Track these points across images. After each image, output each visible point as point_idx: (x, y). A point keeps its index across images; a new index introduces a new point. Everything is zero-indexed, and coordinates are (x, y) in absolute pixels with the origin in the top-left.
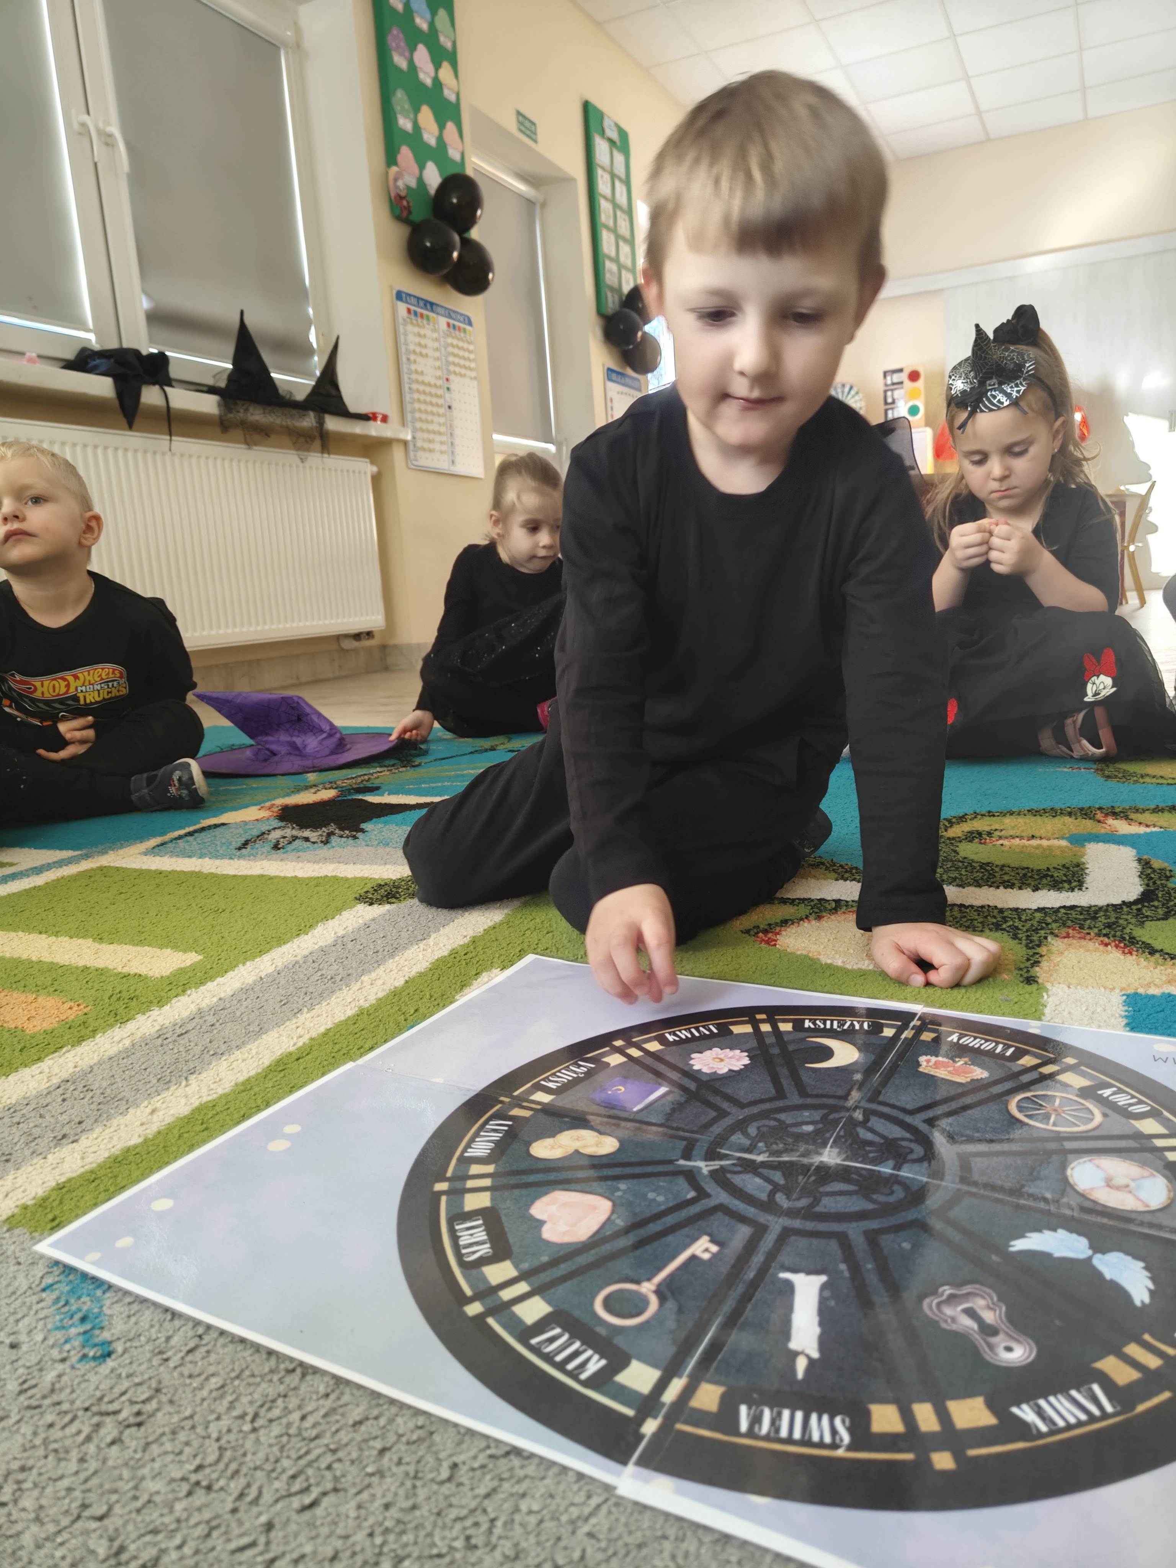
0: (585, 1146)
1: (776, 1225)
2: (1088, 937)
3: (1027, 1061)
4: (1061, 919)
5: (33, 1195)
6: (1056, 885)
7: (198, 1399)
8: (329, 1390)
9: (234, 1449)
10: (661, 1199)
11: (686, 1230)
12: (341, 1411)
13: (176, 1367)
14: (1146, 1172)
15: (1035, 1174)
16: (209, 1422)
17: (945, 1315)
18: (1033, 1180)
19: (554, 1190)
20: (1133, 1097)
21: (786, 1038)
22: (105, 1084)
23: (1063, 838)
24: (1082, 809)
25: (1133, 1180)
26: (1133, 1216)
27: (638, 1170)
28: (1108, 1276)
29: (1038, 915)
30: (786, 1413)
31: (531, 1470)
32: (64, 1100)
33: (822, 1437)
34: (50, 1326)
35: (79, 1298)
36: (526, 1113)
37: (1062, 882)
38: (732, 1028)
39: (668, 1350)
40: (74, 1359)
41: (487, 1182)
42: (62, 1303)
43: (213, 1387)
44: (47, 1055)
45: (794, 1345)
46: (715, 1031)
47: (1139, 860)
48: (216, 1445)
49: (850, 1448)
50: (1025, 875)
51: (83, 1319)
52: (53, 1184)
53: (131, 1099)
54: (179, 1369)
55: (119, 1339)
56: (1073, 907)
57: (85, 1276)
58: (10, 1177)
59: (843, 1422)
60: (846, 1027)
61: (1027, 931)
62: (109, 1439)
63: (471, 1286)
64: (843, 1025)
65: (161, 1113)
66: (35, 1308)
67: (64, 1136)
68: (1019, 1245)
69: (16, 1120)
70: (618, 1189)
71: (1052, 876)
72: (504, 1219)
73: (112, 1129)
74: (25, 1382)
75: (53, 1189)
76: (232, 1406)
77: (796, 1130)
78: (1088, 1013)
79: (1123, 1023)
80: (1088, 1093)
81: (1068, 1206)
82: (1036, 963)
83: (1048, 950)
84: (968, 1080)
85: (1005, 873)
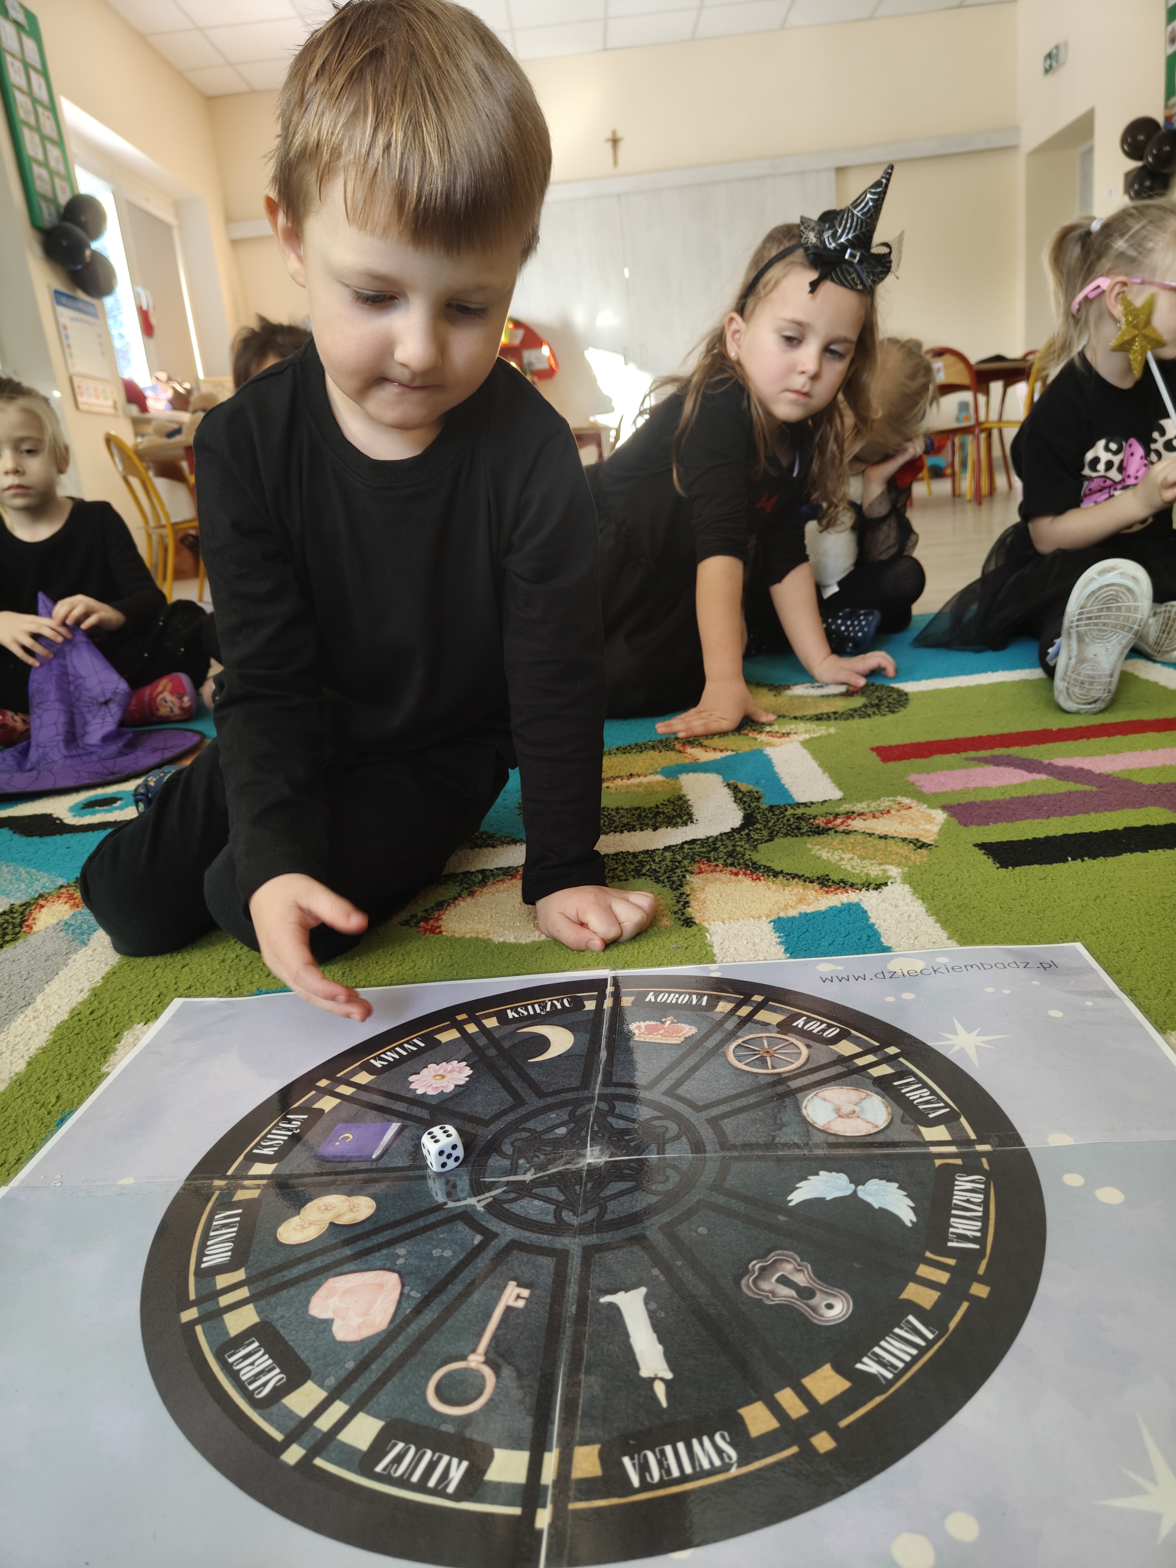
0: (339, 1216)
1: (574, 1245)
2: (718, 869)
3: (723, 1007)
4: (688, 854)
6: (670, 822)
10: (448, 1253)
11: (489, 1281)
14: (862, 1094)
15: (779, 1122)
17: (763, 1291)
18: (780, 1129)
19: (327, 1279)
20: (822, 1022)
21: (497, 1035)
23: (657, 773)
24: (661, 742)
25: (855, 1104)
26: (869, 1140)
27: (408, 1228)
28: (876, 1206)
29: (667, 854)
30: (668, 1449)
33: (711, 1463)
36: (254, 1194)
37: (674, 817)
38: (438, 1037)
39: (526, 1424)
41: (243, 1293)
45: (645, 1372)
46: (422, 1045)
47: (728, 785)
49: (740, 1464)
50: (640, 815)
56: (693, 841)
59: (723, 1437)
60: (548, 1009)
61: (665, 872)
63: (278, 1428)
64: (545, 1007)
68: (796, 1198)
70: (399, 1256)
71: (663, 813)
72: (282, 1331)
77: (550, 1136)
78: (750, 946)
79: (783, 950)
80: (785, 1027)
81: (817, 1146)
82: (686, 904)
83: (691, 889)
84: (682, 1039)
85: (622, 816)
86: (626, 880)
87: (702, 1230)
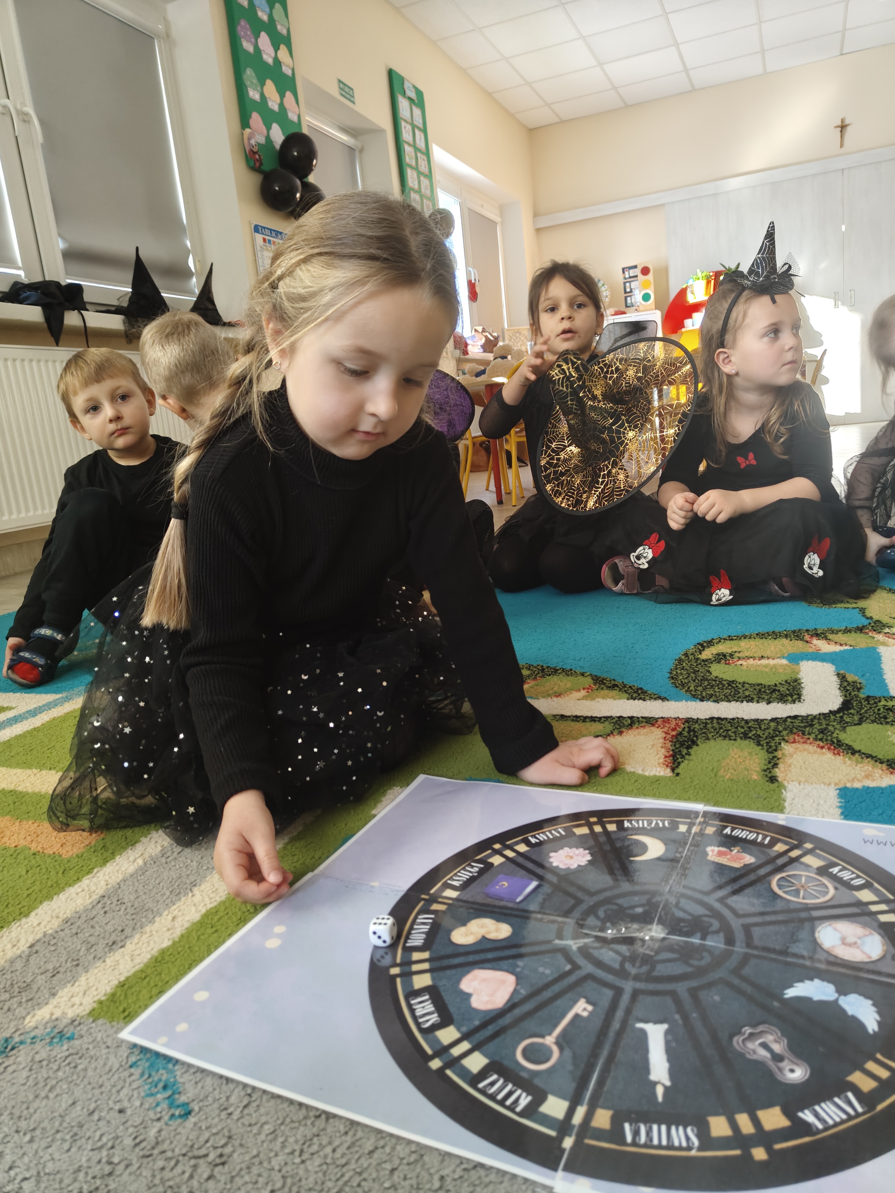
0: (489, 933)
1: (628, 986)
2: (809, 742)
3: (780, 847)
4: (788, 726)
5: (104, 992)
6: (783, 699)
7: (259, 1141)
8: (347, 1129)
9: (292, 1177)
10: (548, 972)
11: (569, 995)
12: (358, 1144)
13: (238, 1119)
14: (867, 931)
15: (795, 937)
16: (270, 1158)
17: (748, 1048)
18: (794, 942)
19: (474, 969)
20: (853, 873)
21: (614, 836)
22: (132, 897)
23: (783, 657)
24: (794, 632)
25: (859, 938)
26: (861, 966)
27: (528, 950)
28: (850, 1013)
29: (773, 724)
30: (655, 1127)
31: (492, 1177)
32: (105, 912)
33: (680, 1142)
34: (143, 1094)
35: (158, 1071)
36: (443, 908)
37: (786, 695)
38: (575, 830)
39: (570, 1087)
40: (166, 1118)
41: (426, 966)
42: (146, 1076)
43: (268, 1132)
44: (83, 876)
45: (653, 1077)
46: (563, 833)
47: (838, 675)
48: (279, 1175)
49: (699, 1149)
50: (760, 690)
51: (165, 1087)
52: (116, 982)
53: (155, 909)
54: (241, 1121)
55: (193, 1100)
56: (796, 717)
57: (157, 1054)
58: (83, 979)
59: (693, 1130)
60: (653, 825)
61: (766, 738)
62: (205, 1176)
63: (431, 1047)
64: (651, 824)
65: (180, 919)
66: (128, 1080)
67: (114, 943)
68: (790, 993)
69: (74, 931)
70: (518, 966)
71: (779, 691)
72: (443, 994)
73: (147, 935)
74: (135, 1138)
75: (117, 987)
76: (283, 1145)
77: (630, 912)
78: (815, 805)
79: (839, 812)
80: (823, 871)
81: (819, 961)
82: (775, 765)
83: (783, 754)
84: (742, 865)
85: (747, 689)
86: (735, 740)
87: (717, 998)
